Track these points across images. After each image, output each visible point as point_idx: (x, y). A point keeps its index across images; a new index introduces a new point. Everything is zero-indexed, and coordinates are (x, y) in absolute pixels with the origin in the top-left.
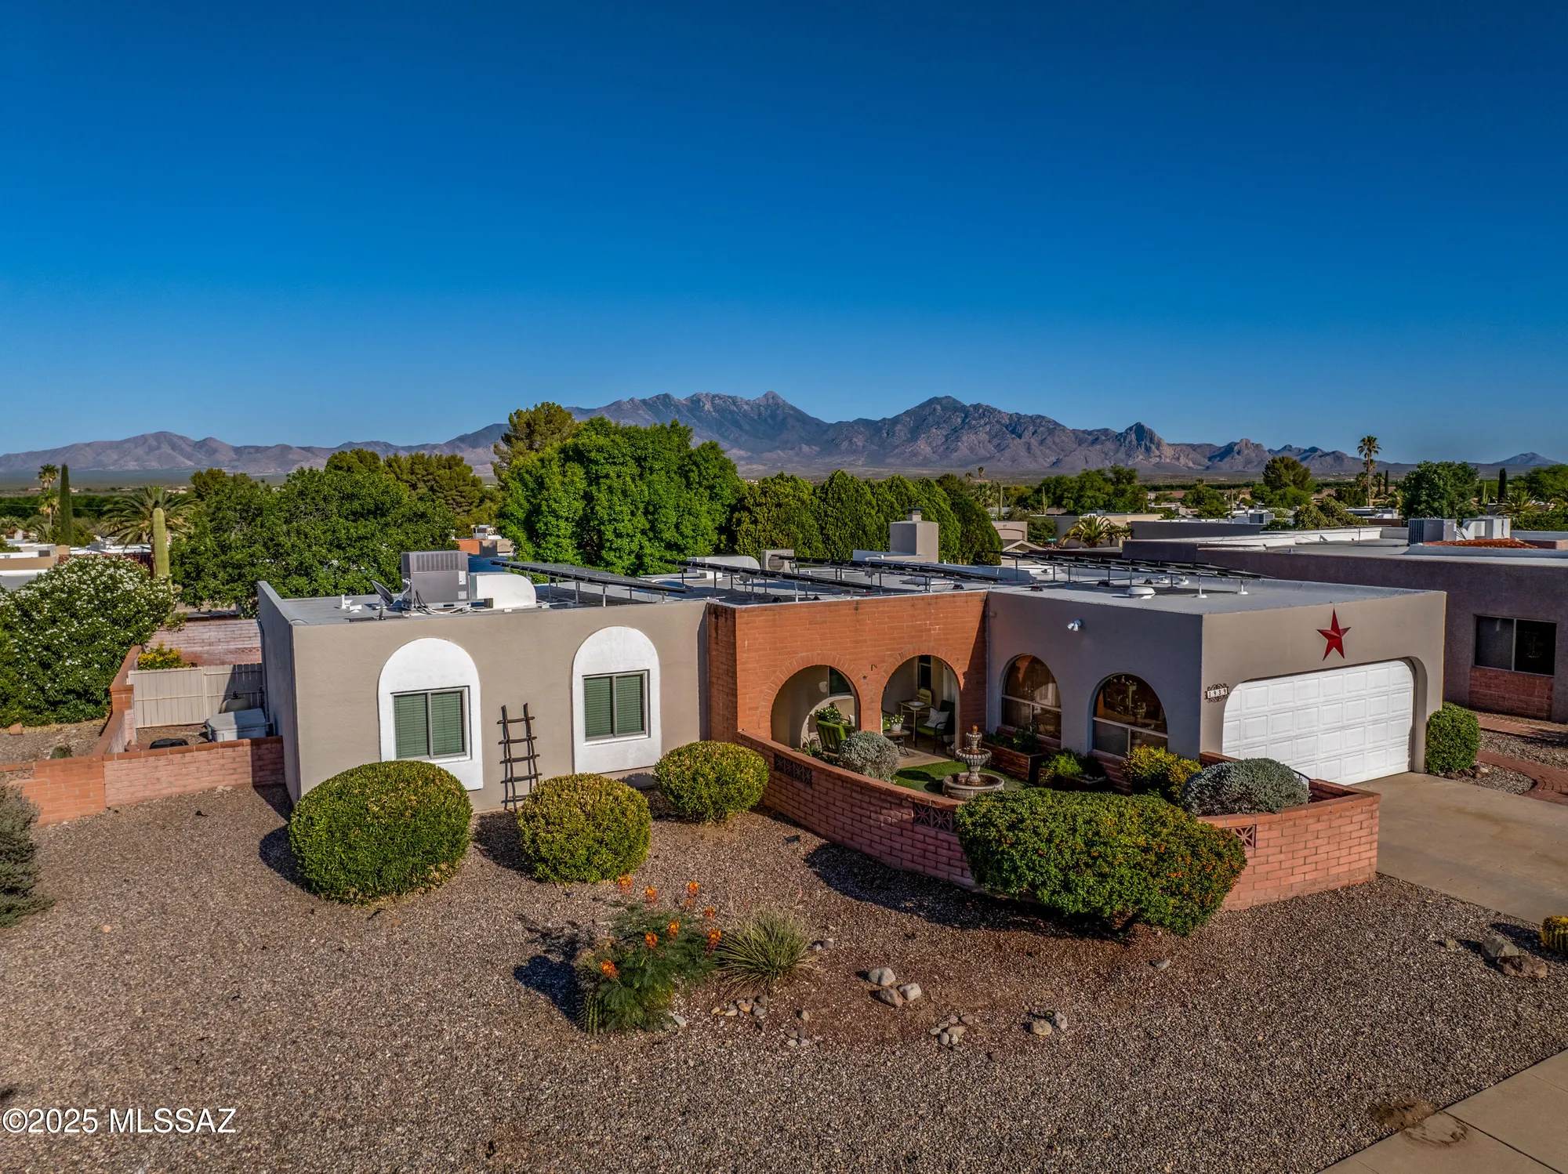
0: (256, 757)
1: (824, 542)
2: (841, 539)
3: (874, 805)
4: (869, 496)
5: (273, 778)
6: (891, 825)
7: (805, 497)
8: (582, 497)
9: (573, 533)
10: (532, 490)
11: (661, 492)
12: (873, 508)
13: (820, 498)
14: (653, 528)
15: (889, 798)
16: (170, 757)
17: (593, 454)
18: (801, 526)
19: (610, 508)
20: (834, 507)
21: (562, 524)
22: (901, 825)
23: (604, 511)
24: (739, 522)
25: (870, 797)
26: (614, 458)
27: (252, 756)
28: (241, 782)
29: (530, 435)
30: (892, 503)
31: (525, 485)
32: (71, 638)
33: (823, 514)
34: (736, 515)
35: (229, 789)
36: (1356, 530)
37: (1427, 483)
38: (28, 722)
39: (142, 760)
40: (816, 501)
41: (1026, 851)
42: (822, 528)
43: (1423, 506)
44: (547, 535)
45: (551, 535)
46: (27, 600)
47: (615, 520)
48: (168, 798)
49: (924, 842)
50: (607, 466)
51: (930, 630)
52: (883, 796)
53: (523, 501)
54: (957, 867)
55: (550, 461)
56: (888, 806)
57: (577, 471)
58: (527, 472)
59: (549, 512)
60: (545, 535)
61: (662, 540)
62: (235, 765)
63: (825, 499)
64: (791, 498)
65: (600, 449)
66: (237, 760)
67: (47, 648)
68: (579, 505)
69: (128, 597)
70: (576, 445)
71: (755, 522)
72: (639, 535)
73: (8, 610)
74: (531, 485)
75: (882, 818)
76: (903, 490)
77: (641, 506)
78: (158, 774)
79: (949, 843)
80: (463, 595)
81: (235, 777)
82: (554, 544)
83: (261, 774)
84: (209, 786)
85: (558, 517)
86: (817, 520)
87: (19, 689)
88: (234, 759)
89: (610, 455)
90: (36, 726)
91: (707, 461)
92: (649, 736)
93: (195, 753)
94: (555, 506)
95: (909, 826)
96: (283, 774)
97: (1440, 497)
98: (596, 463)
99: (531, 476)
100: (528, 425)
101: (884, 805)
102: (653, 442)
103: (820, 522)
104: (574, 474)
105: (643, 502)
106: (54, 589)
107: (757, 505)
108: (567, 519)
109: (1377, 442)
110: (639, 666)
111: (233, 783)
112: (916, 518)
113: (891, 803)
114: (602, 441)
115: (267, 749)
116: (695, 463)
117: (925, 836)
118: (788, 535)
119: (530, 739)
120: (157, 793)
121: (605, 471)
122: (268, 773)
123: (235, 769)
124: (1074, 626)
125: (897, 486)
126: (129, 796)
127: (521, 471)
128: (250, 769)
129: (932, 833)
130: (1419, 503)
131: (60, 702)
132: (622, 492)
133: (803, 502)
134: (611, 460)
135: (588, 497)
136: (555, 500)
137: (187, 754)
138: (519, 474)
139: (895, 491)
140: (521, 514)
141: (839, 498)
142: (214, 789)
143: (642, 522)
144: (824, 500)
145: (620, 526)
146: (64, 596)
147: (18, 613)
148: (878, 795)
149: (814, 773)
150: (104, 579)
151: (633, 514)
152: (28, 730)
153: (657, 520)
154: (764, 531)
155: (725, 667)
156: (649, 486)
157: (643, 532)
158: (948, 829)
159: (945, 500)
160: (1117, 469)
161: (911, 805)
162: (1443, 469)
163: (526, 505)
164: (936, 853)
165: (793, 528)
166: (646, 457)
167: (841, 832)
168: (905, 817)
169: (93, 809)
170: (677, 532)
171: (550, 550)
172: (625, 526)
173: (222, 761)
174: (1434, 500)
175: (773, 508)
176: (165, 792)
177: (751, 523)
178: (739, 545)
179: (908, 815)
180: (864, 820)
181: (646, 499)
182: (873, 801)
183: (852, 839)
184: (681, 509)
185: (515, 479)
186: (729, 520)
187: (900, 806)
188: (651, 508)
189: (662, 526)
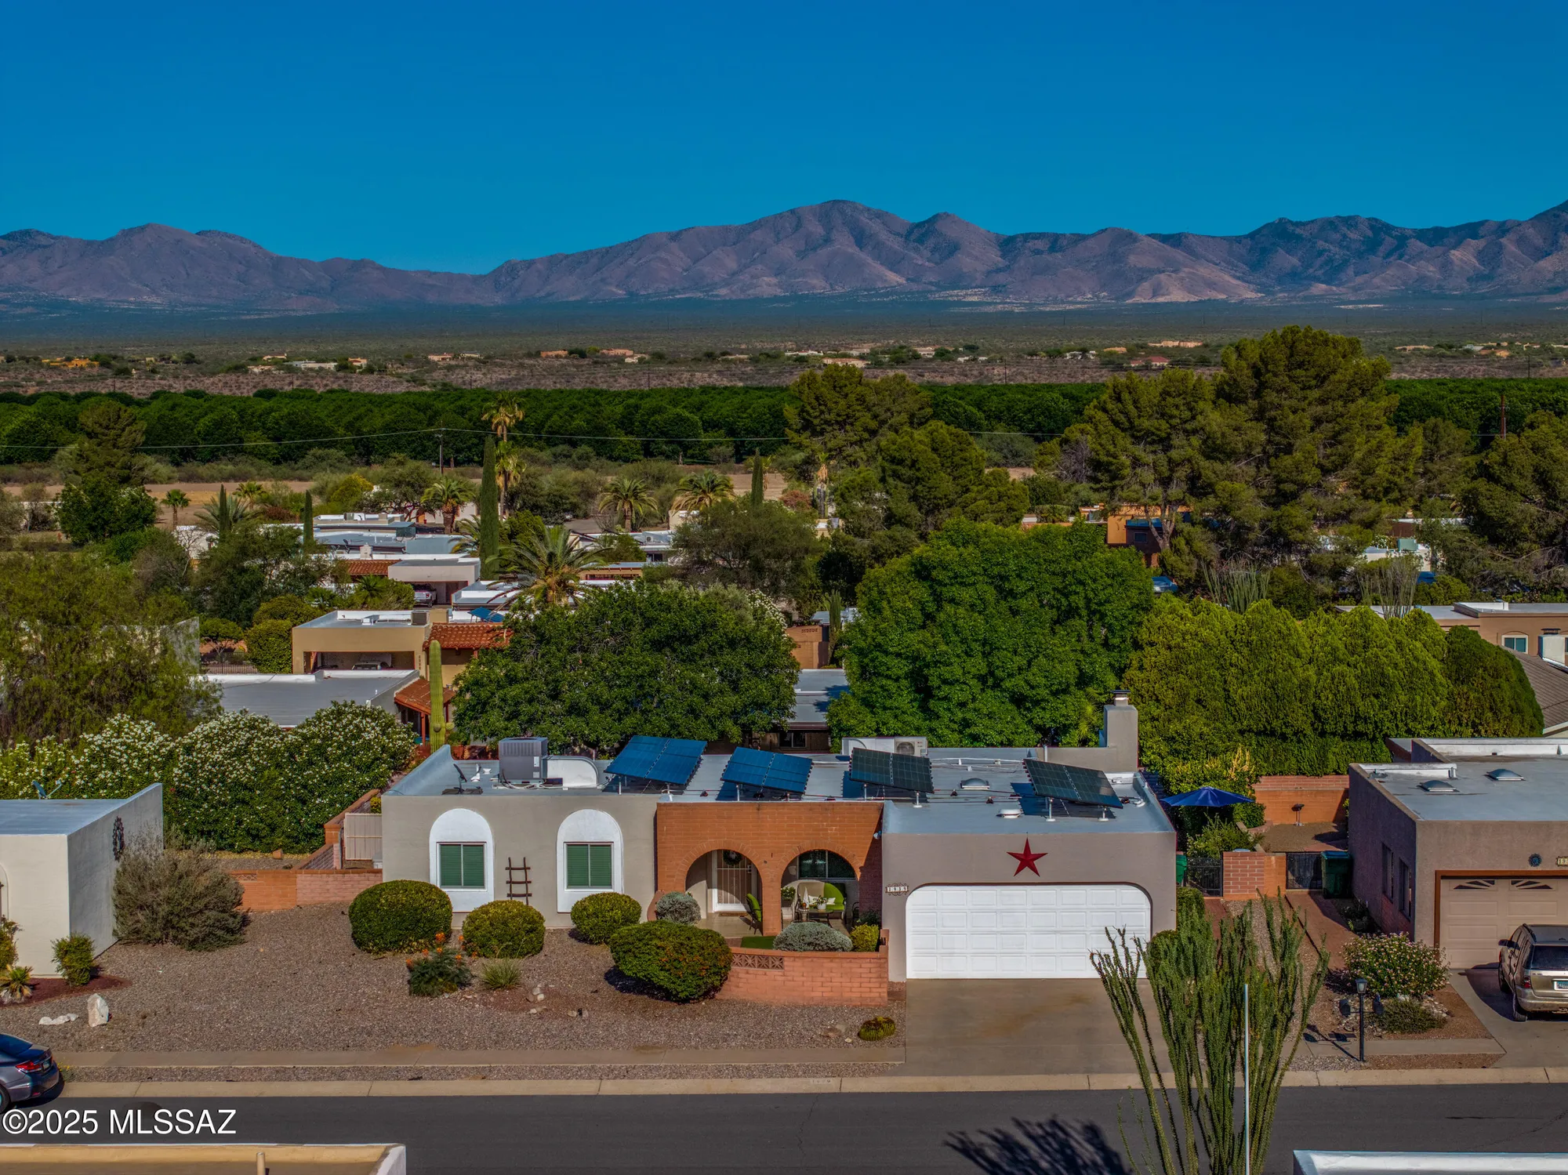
32: (323, 779)
38: (287, 849)
46: (292, 744)
51: (826, 830)
67: (305, 787)
69: (368, 746)
73: (279, 751)
78: (328, 887)
80: (536, 775)
87: (283, 820)
90: (294, 853)
93: (351, 875)
106: (314, 736)
110: (607, 838)
119: (527, 882)
131: (313, 835)
137: (346, 875)
146: (319, 742)
147: (286, 755)
150: (351, 727)
152: (288, 856)
169: (289, 906)
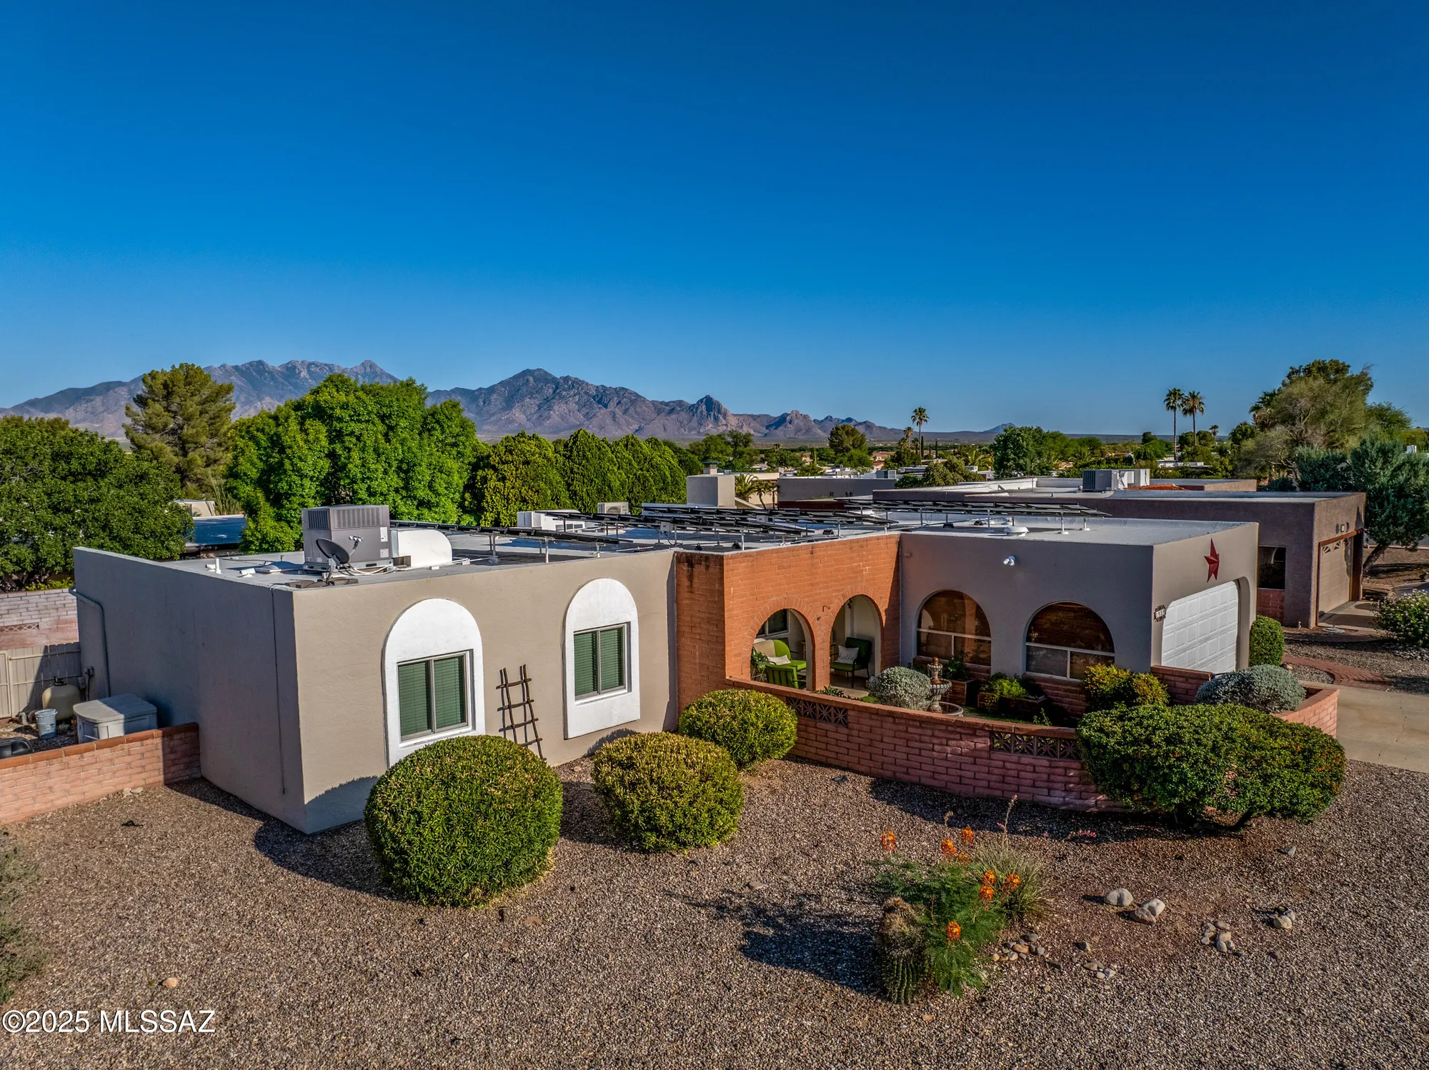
0: (168, 750)
1: (571, 498)
2: (588, 495)
3: (938, 737)
4: (610, 454)
5: (188, 772)
6: (961, 755)
7: (550, 455)
8: (327, 456)
9: (317, 492)
10: (265, 449)
11: (415, 450)
12: (615, 465)
13: (564, 456)
14: (406, 488)
15: (959, 730)
16: (65, 759)
17: (338, 412)
18: (549, 483)
19: (363, 466)
20: (580, 465)
21: (307, 483)
22: (974, 755)
23: (357, 470)
24: (485, 480)
25: (933, 730)
26: (359, 415)
27: (163, 750)
28: (151, 781)
29: (168, 395)
30: (630, 460)
31: (258, 444)
33: (569, 471)
34: (480, 473)
35: (139, 790)
36: (1029, 480)
37: (1012, 443)
39: (31, 766)
40: (561, 459)
41: (1196, 762)
42: (569, 485)
43: (1011, 463)
44: (291, 495)
45: (294, 495)
47: (368, 478)
48: (65, 810)
49: (1004, 767)
50: (353, 424)
51: (862, 571)
52: (950, 728)
53: (256, 460)
54: (1043, 788)
55: (287, 419)
56: (958, 736)
57: (319, 430)
58: (258, 430)
59: (293, 471)
60: (288, 496)
61: (415, 498)
62: (143, 762)
63: (571, 456)
64: (537, 456)
65: (345, 406)
66: (147, 755)
68: (325, 464)
70: (317, 402)
71: (503, 479)
72: (392, 494)
74: (264, 444)
75: (949, 749)
76: (639, 448)
77: (395, 464)
78: (50, 782)
79: (1034, 766)
80: (384, 553)
81: (144, 775)
82: (299, 504)
83: (173, 769)
84: (111, 789)
85: (302, 476)
86: (563, 477)
88: (143, 754)
89: (355, 412)
91: (450, 419)
92: (630, 690)
93: (96, 752)
94: (300, 464)
95: (985, 754)
96: (199, 767)
97: (1024, 456)
98: (340, 420)
99: (264, 434)
100: (165, 385)
101: (952, 736)
102: (398, 400)
103: (566, 479)
104: (318, 432)
105: (397, 460)
107: (503, 463)
108: (311, 479)
109: (926, 412)
110: (622, 619)
111: (142, 783)
112: (713, 472)
113: (961, 734)
114: (342, 397)
115: (181, 739)
116: (438, 422)
117: (1004, 762)
118: (537, 491)
119: (528, 702)
120: (49, 805)
121: (350, 429)
122: (182, 766)
123: (144, 767)
124: (1009, 561)
125: (632, 445)
126: (14, 813)
127: (251, 429)
128: (161, 765)
129: (1014, 758)
130: (1008, 460)
132: (374, 450)
133: (549, 460)
134: (355, 418)
135: (332, 455)
136: (300, 458)
137: (85, 754)
138: (248, 432)
139: (631, 449)
140: (254, 474)
141: (584, 456)
142: (119, 793)
143: (395, 481)
144: (569, 458)
145: (375, 484)
148: (943, 727)
149: (850, 713)
151: (385, 472)
153: (411, 478)
154: (513, 488)
155: (703, 615)
156: (402, 444)
157: (397, 491)
158: (1031, 753)
159: (672, 457)
160: (735, 434)
161: (988, 734)
162: (1025, 433)
163: (260, 465)
164: (1018, 777)
165: (542, 485)
166: (390, 415)
167: (893, 768)
168: (979, 746)
170: (431, 491)
171: (295, 510)
172: (379, 485)
173: (128, 759)
174: (1019, 458)
175: (521, 466)
176: (60, 803)
177: (499, 480)
178: (487, 502)
179: (982, 743)
180: (924, 753)
181: (400, 457)
182: (937, 733)
183: (907, 773)
184: (432, 467)
185: (242, 437)
186: (473, 478)
187: (974, 735)
188: (405, 466)
189: (417, 484)
